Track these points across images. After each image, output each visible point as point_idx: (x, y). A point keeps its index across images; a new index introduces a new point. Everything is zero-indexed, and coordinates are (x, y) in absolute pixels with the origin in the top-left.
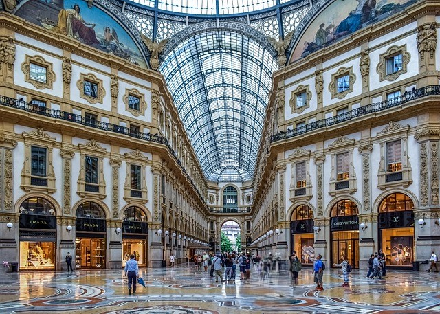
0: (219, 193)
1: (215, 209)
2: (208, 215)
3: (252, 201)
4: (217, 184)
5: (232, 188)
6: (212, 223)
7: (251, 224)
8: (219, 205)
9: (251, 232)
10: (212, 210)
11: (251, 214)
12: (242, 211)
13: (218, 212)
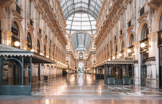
0: (78, 54)
1: (77, 59)
2: (75, 61)
3: (87, 57)
4: (77, 52)
5: (82, 53)
6: (76, 63)
7: (87, 63)
8: (78, 58)
9: (87, 66)
10: (76, 60)
11: (87, 61)
12: (84, 60)
13: (78, 60)
